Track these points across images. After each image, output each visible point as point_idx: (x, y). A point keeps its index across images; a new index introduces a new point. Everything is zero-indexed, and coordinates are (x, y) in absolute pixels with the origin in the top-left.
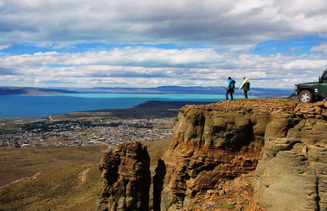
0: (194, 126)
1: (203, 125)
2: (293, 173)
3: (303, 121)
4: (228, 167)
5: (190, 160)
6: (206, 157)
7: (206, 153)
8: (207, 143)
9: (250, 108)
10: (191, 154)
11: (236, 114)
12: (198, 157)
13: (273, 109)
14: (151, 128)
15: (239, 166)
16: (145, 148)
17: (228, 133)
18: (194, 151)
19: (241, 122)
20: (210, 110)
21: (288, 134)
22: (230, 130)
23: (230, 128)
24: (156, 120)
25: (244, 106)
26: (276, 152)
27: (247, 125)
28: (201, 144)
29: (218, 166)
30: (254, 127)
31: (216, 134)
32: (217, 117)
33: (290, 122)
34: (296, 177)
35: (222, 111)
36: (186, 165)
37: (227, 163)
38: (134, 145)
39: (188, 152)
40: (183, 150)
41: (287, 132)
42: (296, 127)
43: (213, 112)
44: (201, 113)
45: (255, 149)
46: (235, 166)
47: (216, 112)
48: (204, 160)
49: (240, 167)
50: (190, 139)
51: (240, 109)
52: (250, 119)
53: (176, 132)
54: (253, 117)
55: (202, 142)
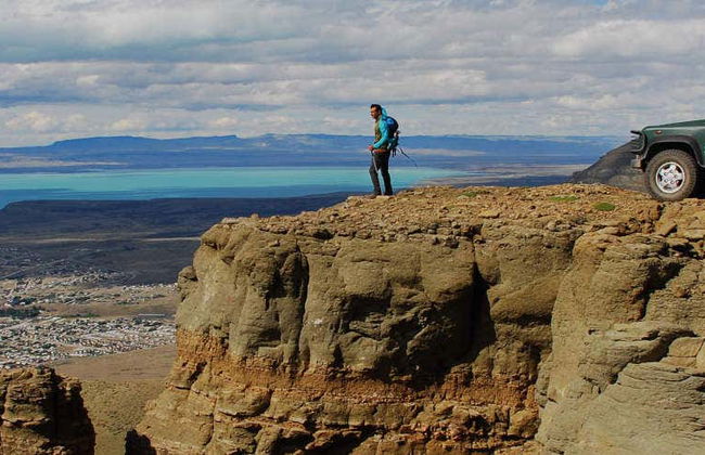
0: (268, 297)
1: (300, 293)
2: (675, 428)
3: (693, 265)
4: (401, 444)
5: (260, 427)
6: (319, 411)
7: (317, 399)
8: (319, 360)
9: (473, 222)
10: (262, 405)
11: (423, 249)
12: (288, 413)
13: (559, 222)
14: (33, 314)
15: (442, 438)
16: (77, 389)
17: (395, 319)
18: (271, 393)
19: (443, 277)
20: (323, 236)
21: (651, 308)
22: (405, 307)
23: (403, 300)
24: (49, 281)
25: (452, 215)
26: (615, 370)
27: (467, 288)
28: (297, 365)
29: (365, 445)
30: (492, 293)
31: (352, 326)
32: (355, 261)
33: (653, 269)
34: (686, 441)
35: (369, 237)
36: (243, 447)
37: (396, 429)
38: (33, 383)
39: (251, 397)
40: (227, 392)
41: (645, 304)
42: (674, 285)
43: (336, 240)
44: (291, 246)
45: (496, 372)
46: (427, 440)
47: (346, 243)
48: (310, 425)
49: (444, 444)
50: (252, 348)
51: (436, 228)
52: (475, 265)
53: (193, 325)
54: (484, 255)
55: (299, 357)
